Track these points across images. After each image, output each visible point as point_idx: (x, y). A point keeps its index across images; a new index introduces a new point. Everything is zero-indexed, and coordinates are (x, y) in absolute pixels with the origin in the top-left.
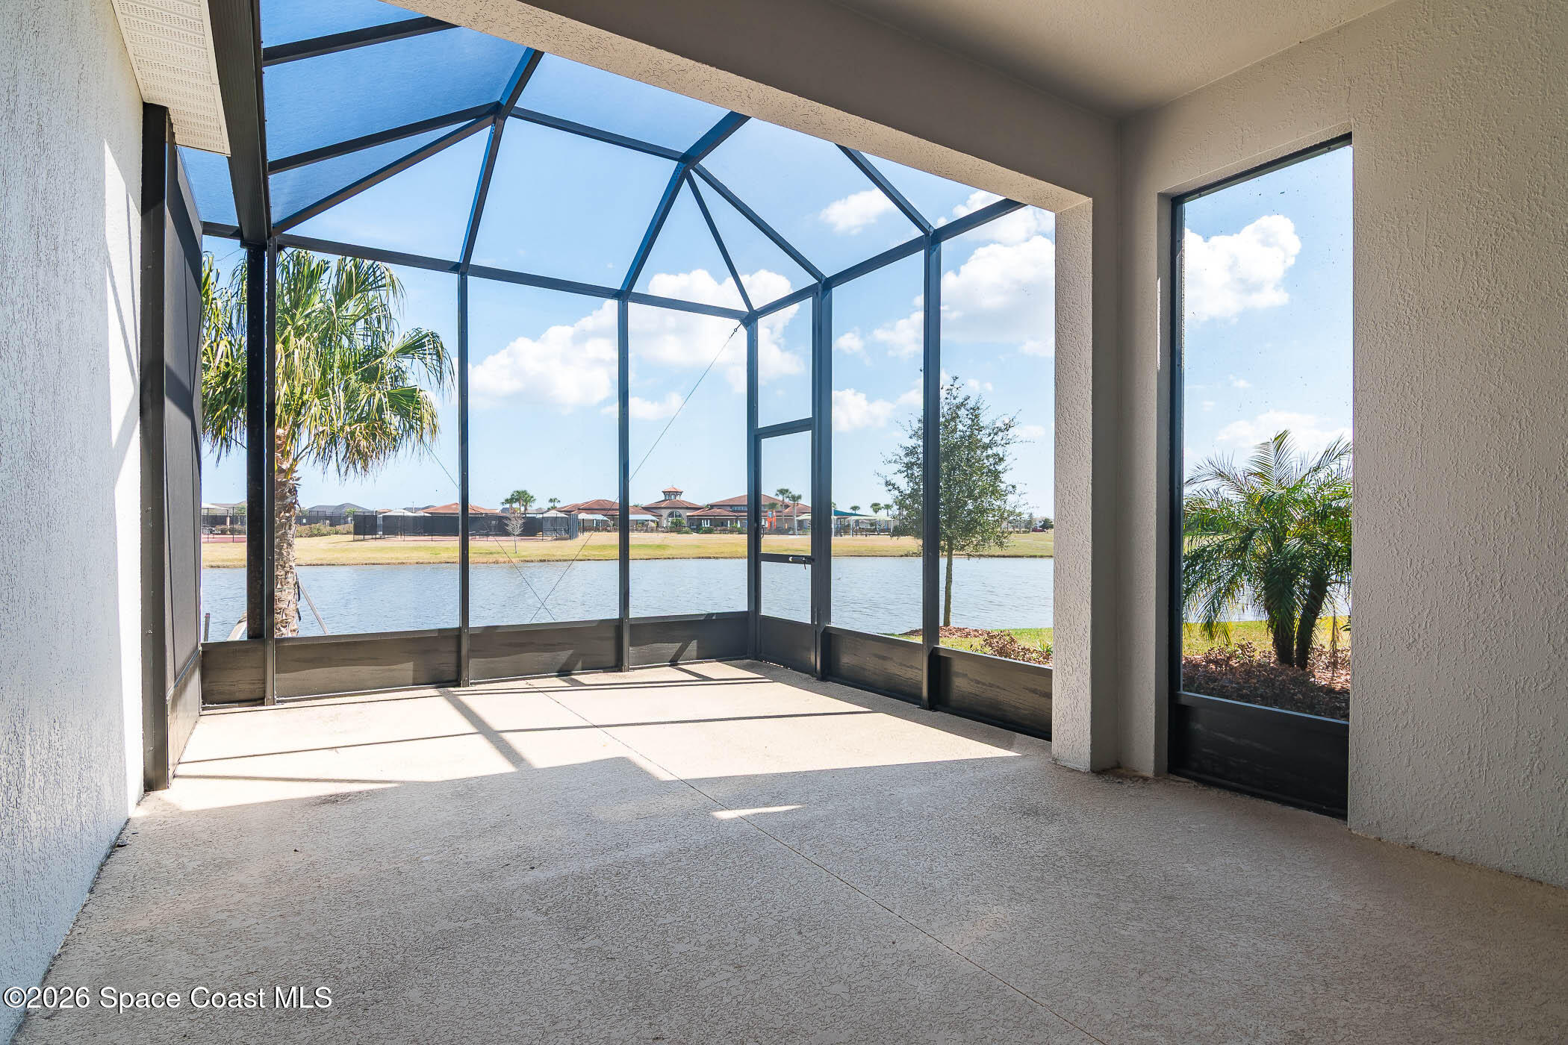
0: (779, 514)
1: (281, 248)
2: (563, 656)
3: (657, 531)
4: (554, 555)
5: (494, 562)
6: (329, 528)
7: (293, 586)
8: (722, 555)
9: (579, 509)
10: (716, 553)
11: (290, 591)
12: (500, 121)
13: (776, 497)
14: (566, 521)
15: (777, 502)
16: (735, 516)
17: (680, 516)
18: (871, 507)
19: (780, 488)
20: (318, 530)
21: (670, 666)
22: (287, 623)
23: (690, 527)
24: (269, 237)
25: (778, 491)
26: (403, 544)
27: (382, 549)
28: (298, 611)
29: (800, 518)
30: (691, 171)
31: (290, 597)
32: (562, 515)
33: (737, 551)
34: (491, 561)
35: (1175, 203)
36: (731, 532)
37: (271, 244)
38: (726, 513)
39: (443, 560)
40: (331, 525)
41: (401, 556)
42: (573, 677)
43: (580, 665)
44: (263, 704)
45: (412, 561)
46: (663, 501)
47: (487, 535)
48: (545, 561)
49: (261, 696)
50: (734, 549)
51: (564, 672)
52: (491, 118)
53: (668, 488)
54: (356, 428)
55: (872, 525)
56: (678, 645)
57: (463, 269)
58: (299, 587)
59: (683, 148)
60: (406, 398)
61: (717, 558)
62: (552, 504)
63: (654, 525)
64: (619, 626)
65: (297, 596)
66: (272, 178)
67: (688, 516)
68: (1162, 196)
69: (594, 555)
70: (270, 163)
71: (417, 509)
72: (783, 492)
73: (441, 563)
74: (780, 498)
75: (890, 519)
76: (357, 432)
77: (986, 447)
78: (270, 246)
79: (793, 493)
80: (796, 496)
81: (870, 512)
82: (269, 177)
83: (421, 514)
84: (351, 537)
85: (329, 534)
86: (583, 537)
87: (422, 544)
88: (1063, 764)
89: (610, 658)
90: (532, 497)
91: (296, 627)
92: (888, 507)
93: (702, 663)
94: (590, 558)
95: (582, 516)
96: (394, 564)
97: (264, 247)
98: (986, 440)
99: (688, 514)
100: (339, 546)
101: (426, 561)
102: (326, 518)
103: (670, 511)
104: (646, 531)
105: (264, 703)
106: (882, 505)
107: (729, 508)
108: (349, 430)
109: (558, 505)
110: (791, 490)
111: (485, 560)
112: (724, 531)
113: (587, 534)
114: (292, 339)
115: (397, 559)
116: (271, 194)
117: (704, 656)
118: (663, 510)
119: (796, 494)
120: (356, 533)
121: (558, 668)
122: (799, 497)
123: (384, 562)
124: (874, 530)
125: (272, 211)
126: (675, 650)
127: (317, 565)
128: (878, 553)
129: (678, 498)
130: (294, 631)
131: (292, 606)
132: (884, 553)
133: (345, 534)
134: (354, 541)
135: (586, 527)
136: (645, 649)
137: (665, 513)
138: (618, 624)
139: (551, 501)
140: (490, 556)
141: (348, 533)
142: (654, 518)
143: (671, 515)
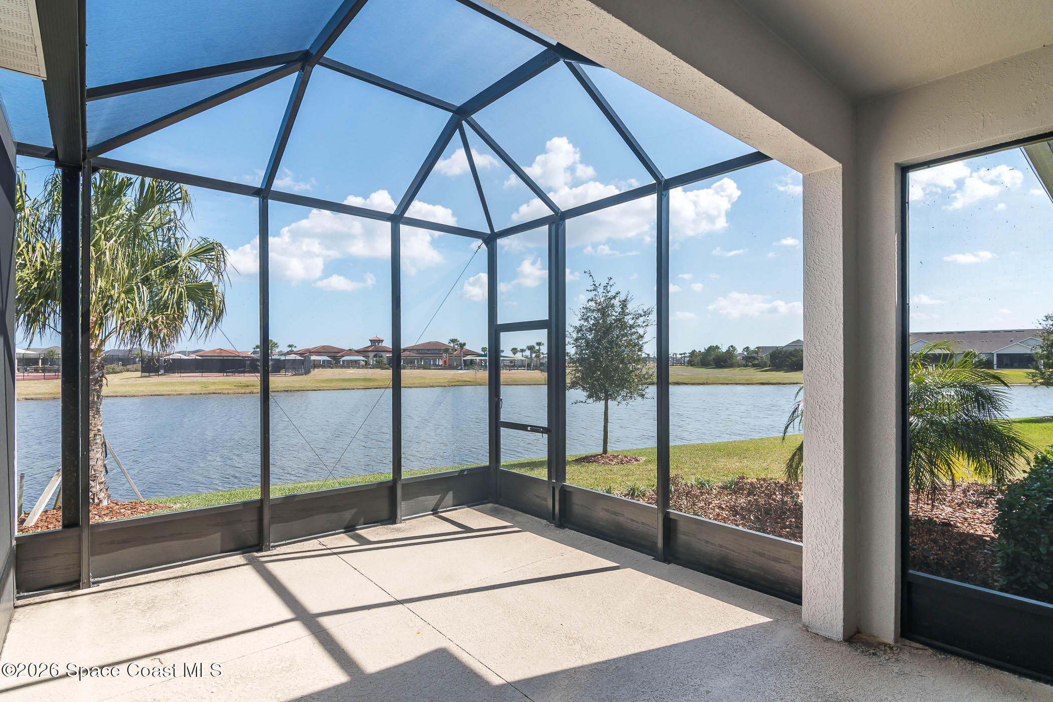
0: (450, 355)
1: (95, 170)
2: (348, 515)
3: (367, 368)
4: (294, 387)
5: (250, 393)
6: (121, 367)
7: (100, 446)
8: (415, 385)
9: (310, 352)
10: (410, 384)
11: (99, 450)
12: (309, 67)
13: (449, 345)
14: (302, 362)
15: (449, 347)
16: (420, 357)
17: (381, 357)
18: (511, 350)
19: (451, 338)
20: (113, 369)
21: (433, 514)
22: (95, 477)
23: (389, 365)
24: (84, 160)
25: (450, 340)
26: (180, 380)
27: (164, 384)
28: (105, 466)
29: (465, 358)
30: (464, 122)
31: (98, 455)
32: (298, 358)
33: (425, 383)
34: (247, 392)
35: (904, 170)
36: (419, 368)
37: (86, 166)
38: (414, 355)
39: (211, 391)
40: (123, 365)
41: (179, 389)
42: (357, 532)
43: (362, 520)
44: (78, 588)
45: (187, 393)
46: (370, 346)
47: (244, 372)
48: (287, 391)
49: (76, 578)
50: (423, 381)
51: (350, 529)
52: (299, 65)
53: (372, 338)
54: (159, 319)
55: (511, 362)
56: (438, 497)
57: (264, 193)
58: (105, 446)
59: (458, 103)
60: (203, 292)
61: (411, 387)
62: (290, 349)
63: (363, 363)
64: (392, 487)
65: (104, 454)
66: (90, 105)
67: (387, 357)
68: (897, 165)
69: (324, 386)
70: (89, 90)
71: (190, 353)
72: (453, 341)
73: (209, 393)
74: (452, 345)
75: (525, 359)
76: (160, 322)
77: (631, 327)
78: (84, 167)
79: (460, 342)
80: (463, 343)
81: (511, 354)
82: (87, 103)
83: (193, 357)
84: (139, 374)
85: (121, 372)
86: (316, 372)
87: (195, 379)
88: (814, 631)
89: (385, 513)
90: (276, 344)
91: (103, 479)
92: (522, 351)
93: (456, 509)
94: (320, 389)
95: (313, 358)
96: (174, 395)
97: (79, 168)
98: (631, 322)
99: (387, 355)
100: (130, 381)
101: (198, 392)
102: (120, 360)
103: (375, 353)
104: (359, 368)
105: (79, 586)
106: (519, 349)
107: (415, 352)
108: (152, 320)
109: (295, 350)
110: (458, 339)
111: (243, 391)
112: (413, 368)
113: (316, 370)
114: (103, 243)
115: (176, 391)
116: (88, 120)
117: (459, 503)
118: (369, 353)
119: (462, 341)
120: (142, 372)
121: (345, 524)
122: (464, 344)
123: (165, 393)
124: (514, 366)
125: (88, 135)
126: (434, 502)
127: (113, 396)
128: (520, 383)
129: (380, 344)
130: (102, 483)
131: (100, 463)
132: (523, 383)
133: (134, 371)
134: (142, 377)
135: (317, 365)
136: (412, 502)
137: (371, 355)
138: (391, 485)
139: (290, 346)
140: (247, 388)
141: (136, 371)
142: (364, 359)
143: (375, 356)
